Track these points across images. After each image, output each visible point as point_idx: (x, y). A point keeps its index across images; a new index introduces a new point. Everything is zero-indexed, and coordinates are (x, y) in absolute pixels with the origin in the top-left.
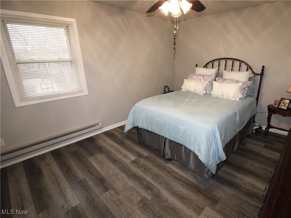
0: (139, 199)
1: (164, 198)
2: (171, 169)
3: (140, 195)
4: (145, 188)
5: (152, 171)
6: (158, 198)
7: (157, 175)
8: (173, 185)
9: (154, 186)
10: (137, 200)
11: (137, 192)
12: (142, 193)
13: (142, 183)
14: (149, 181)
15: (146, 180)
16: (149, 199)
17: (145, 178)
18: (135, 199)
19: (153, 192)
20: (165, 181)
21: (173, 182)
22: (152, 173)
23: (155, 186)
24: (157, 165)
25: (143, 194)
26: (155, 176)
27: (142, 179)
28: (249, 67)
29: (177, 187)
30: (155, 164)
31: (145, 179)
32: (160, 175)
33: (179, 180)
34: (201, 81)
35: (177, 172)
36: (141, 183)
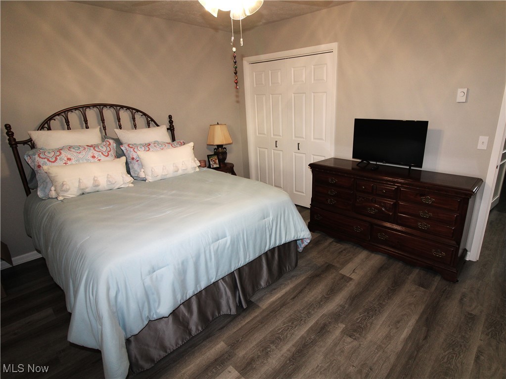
0: (349, 340)
1: (337, 308)
2: (274, 302)
3: (340, 340)
4: (323, 335)
5: (279, 329)
6: (339, 316)
7: (289, 321)
8: (310, 300)
9: (317, 323)
10: (350, 343)
11: (336, 345)
12: (334, 337)
13: (312, 342)
14: (308, 331)
15: (305, 335)
16: (344, 326)
17: (300, 338)
18: (350, 346)
19: (330, 323)
20: (304, 309)
21: (306, 299)
22: (286, 328)
23: (318, 320)
24: (262, 323)
25: (337, 335)
26: (293, 323)
27: (303, 342)
28: (149, 119)
29: (315, 296)
30: (260, 326)
31: (302, 337)
32: (290, 316)
33: (301, 292)
34: (99, 160)
35: (282, 294)
36: (314, 342)
